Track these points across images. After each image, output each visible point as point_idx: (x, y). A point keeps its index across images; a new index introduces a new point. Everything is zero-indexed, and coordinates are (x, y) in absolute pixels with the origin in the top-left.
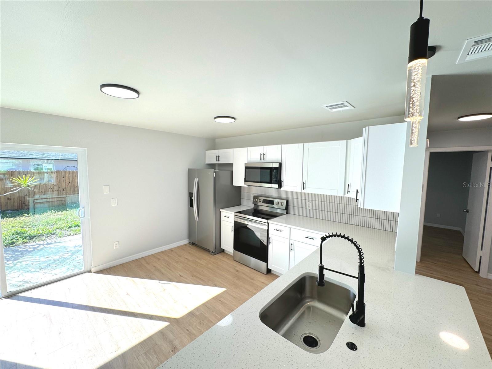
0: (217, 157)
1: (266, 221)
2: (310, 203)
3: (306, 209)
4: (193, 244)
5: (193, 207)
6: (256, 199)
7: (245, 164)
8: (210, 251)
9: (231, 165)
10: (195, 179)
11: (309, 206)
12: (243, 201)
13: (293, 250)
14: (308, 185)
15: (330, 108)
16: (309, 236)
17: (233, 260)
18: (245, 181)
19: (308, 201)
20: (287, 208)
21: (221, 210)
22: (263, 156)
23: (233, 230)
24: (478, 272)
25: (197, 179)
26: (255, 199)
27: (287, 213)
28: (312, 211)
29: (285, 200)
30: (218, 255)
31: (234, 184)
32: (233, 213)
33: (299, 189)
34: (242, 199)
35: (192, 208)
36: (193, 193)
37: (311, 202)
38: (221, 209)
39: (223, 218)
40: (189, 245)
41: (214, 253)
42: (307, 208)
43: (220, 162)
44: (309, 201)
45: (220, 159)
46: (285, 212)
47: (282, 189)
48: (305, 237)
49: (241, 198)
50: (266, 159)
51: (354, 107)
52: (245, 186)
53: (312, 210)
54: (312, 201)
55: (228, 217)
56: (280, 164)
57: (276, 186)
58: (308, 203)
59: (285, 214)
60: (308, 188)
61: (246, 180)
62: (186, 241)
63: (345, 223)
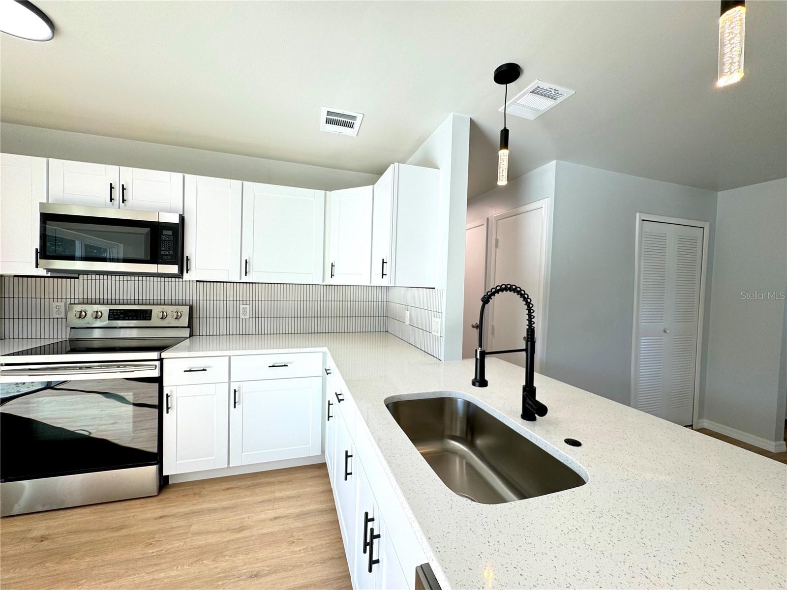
1: (155, 356)
2: (248, 306)
3: (238, 319)
11: (245, 311)
13: (239, 404)
14: (253, 267)
16: (276, 362)
19: (241, 302)
20: (190, 326)
27: (191, 335)
28: (251, 321)
29: (187, 305)
33: (233, 275)
37: (248, 303)
42: (241, 317)
44: (245, 303)
46: (186, 333)
47: (186, 276)
48: (269, 367)
53: (251, 319)
54: (251, 302)
56: (182, 219)
57: (173, 268)
58: (242, 306)
59: (187, 338)
60: (255, 271)
63: (293, 332)
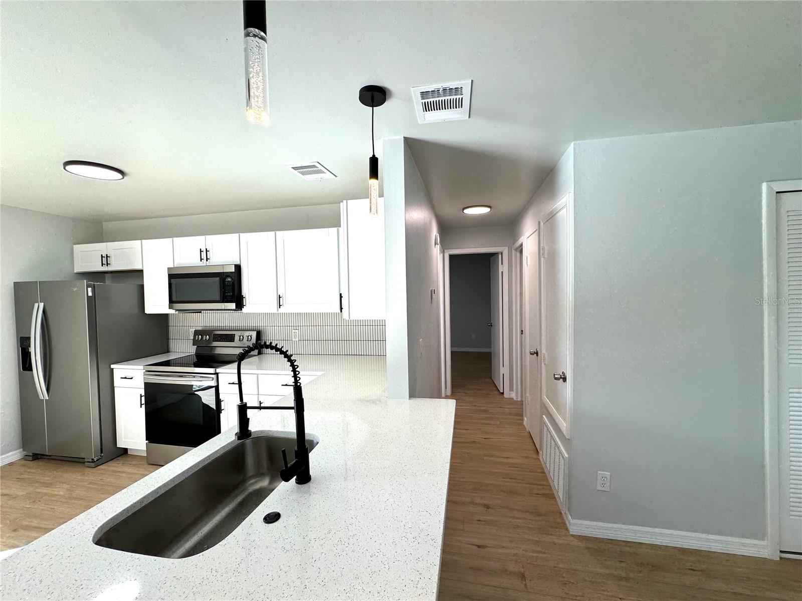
0: (102, 257)
1: (211, 370)
2: (297, 331)
3: (291, 341)
4: (36, 457)
5: (31, 369)
6: (200, 336)
7: (169, 269)
8: (86, 460)
9: (139, 273)
10: (36, 305)
11: (295, 335)
12: (173, 345)
14: (286, 300)
15: (299, 172)
17: (146, 465)
18: (171, 302)
19: (291, 327)
21: (112, 366)
22: (204, 254)
23: (143, 402)
24: (503, 393)
25: (42, 305)
26: (197, 337)
28: (300, 343)
29: (254, 330)
30: (110, 463)
31: (148, 311)
32: (142, 367)
33: (273, 309)
34: (171, 341)
35: (29, 372)
36: (29, 338)
38: (114, 364)
39: (117, 382)
40: (24, 462)
41: (96, 463)
42: (293, 340)
43: (110, 268)
44: (295, 328)
45: (111, 261)
47: (245, 310)
49: (168, 339)
50: (211, 258)
51: (336, 176)
52: (172, 311)
53: (300, 341)
54: (300, 327)
55: (132, 378)
56: (238, 268)
57: (233, 306)
58: (293, 331)
60: (287, 304)
61: (174, 299)
62: (15, 455)
63: (346, 354)
